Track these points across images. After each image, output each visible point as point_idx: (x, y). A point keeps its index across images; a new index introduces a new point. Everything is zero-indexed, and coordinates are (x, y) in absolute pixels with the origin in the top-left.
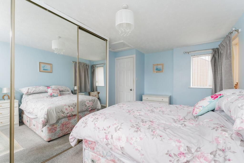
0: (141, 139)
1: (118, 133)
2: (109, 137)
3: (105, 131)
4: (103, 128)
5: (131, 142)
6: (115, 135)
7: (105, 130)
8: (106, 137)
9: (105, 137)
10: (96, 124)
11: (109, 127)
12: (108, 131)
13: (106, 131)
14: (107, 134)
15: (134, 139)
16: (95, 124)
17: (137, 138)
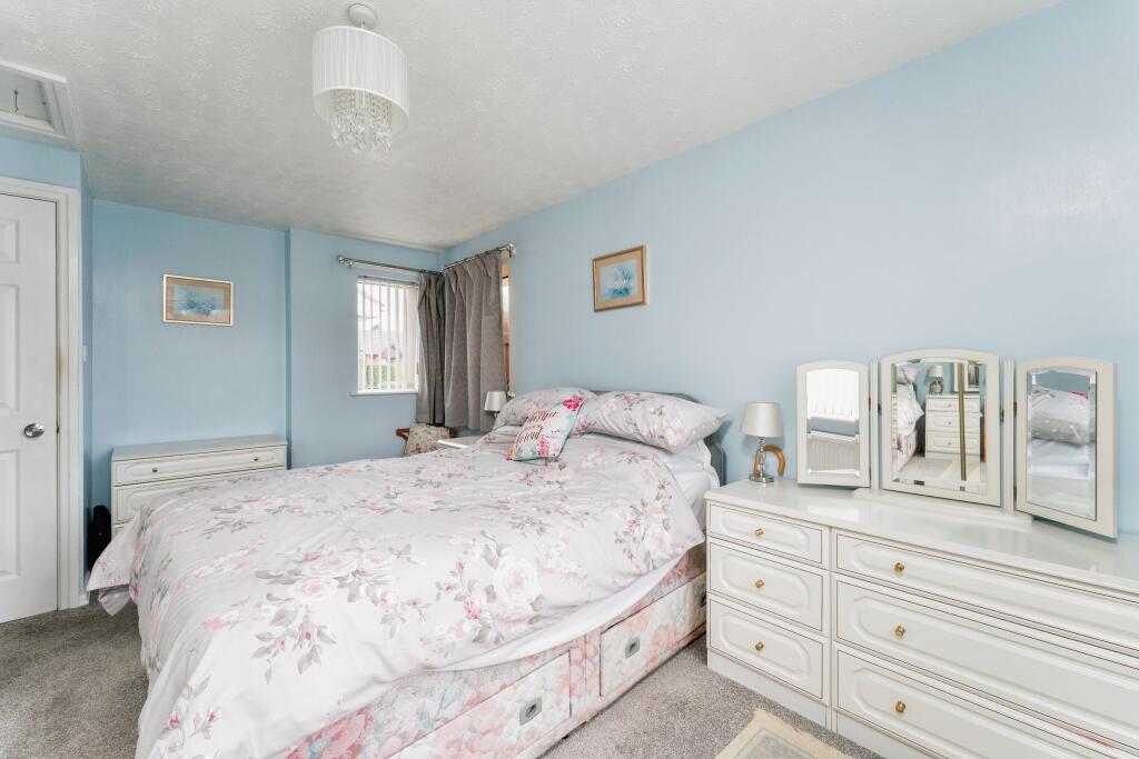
0: (566, 541)
1: (503, 566)
2: (480, 599)
3: (454, 593)
4: (438, 586)
5: (549, 566)
6: (499, 578)
7: (448, 588)
8: (469, 611)
9: (465, 613)
10: (384, 594)
11: (461, 566)
12: (466, 586)
13: (460, 590)
14: (468, 599)
15: (553, 551)
16: (384, 600)
17: (557, 546)
